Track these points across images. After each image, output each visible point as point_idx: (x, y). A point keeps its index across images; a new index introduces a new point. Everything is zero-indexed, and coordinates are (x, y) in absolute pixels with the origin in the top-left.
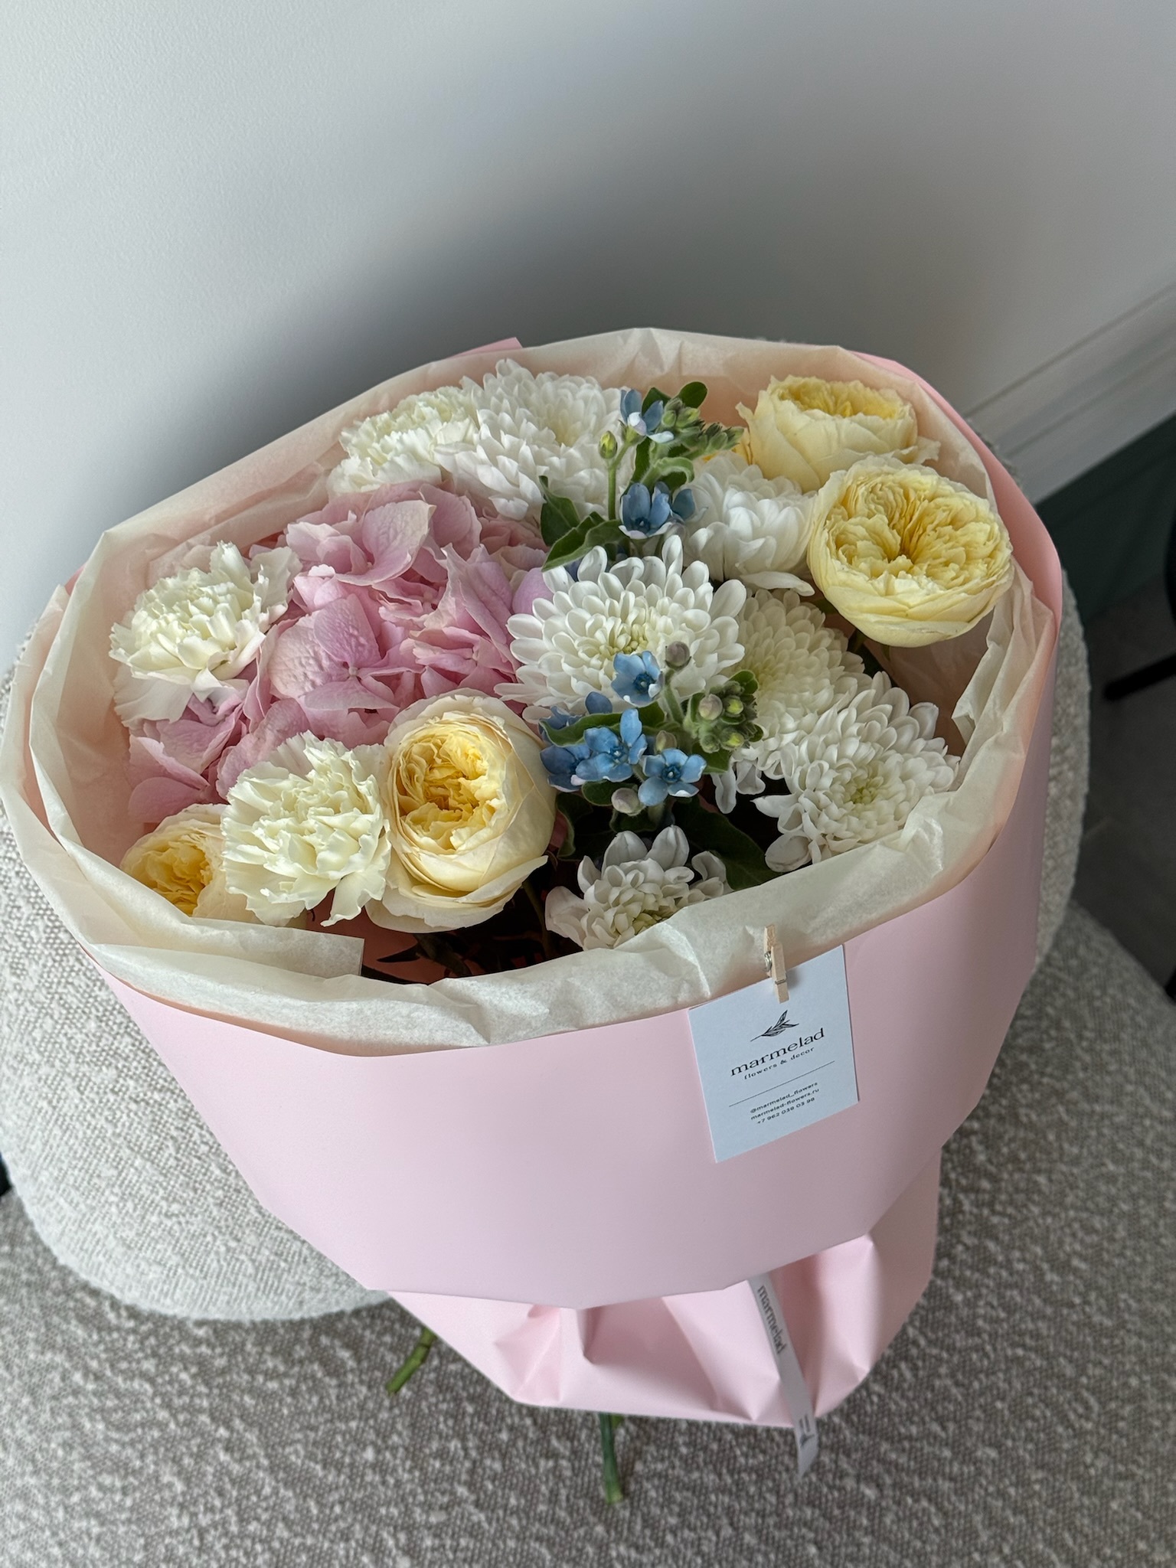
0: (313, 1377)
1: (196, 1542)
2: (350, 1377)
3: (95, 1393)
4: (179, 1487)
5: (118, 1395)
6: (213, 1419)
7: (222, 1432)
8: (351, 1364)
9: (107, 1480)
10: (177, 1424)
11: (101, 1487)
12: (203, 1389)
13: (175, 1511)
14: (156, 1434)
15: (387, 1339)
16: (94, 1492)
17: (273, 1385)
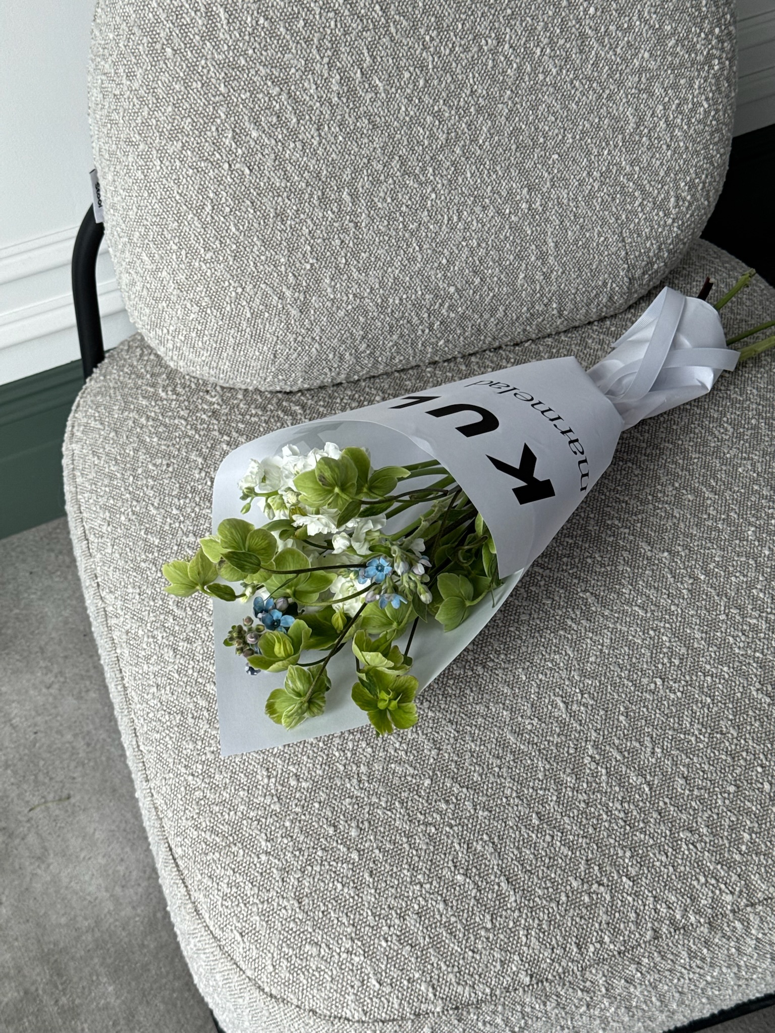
0: (278, 417)
1: (209, 483)
2: (299, 416)
3: (152, 426)
4: (200, 460)
5: (165, 426)
6: (220, 433)
7: (226, 438)
8: (300, 411)
9: (159, 461)
10: (200, 436)
11: (154, 465)
12: (216, 422)
13: (197, 471)
14: (187, 440)
15: (322, 403)
16: (150, 467)
17: (253, 419)
